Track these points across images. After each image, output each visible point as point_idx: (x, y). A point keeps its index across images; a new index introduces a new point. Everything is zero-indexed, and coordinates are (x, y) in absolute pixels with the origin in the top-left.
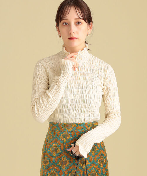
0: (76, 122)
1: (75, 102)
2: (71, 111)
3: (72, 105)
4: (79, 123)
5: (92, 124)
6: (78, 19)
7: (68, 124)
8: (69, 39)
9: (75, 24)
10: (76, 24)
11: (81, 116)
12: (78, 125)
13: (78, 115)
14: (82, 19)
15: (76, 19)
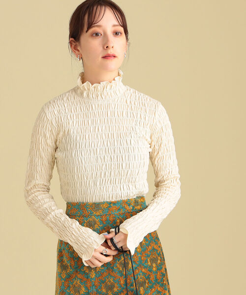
0: (108, 200)
1: (103, 169)
2: (98, 184)
3: (99, 174)
4: (113, 201)
5: (135, 201)
7: (95, 204)
10: (114, 35)
11: (115, 190)
12: (112, 205)
13: (110, 189)
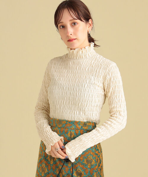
0: (66, 119)
5: (84, 123)
6: (73, 20)
7: (59, 120)
8: (68, 41)
9: (70, 25)
10: (72, 25)
14: (76, 19)
15: (71, 20)
